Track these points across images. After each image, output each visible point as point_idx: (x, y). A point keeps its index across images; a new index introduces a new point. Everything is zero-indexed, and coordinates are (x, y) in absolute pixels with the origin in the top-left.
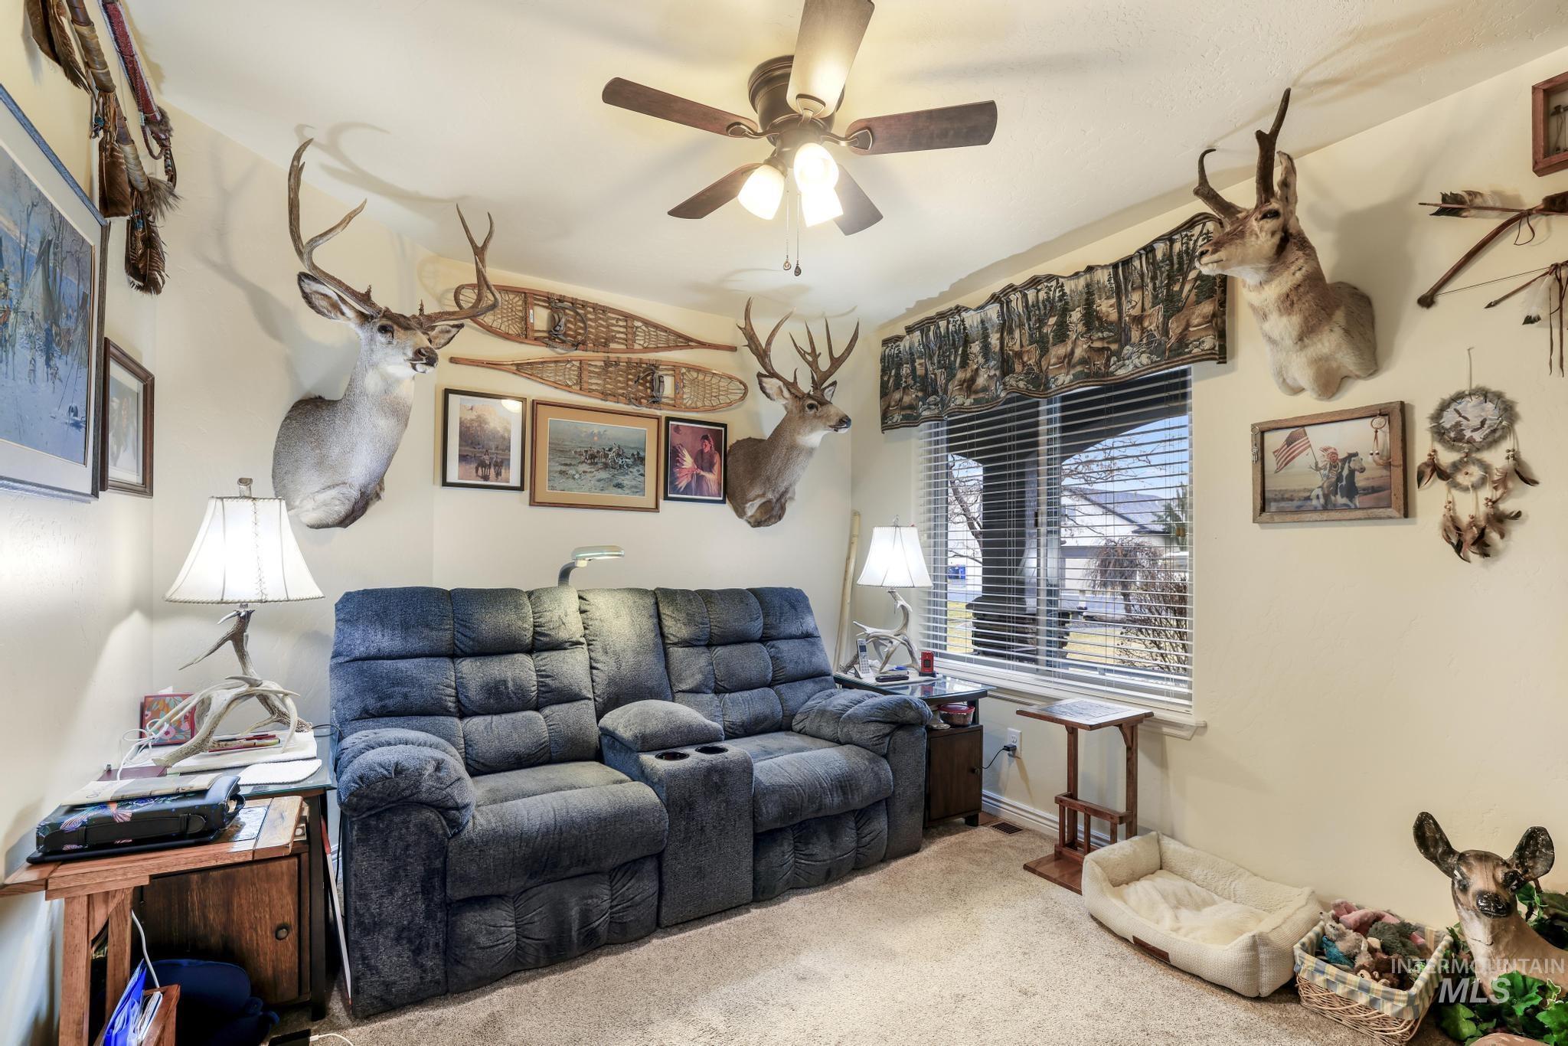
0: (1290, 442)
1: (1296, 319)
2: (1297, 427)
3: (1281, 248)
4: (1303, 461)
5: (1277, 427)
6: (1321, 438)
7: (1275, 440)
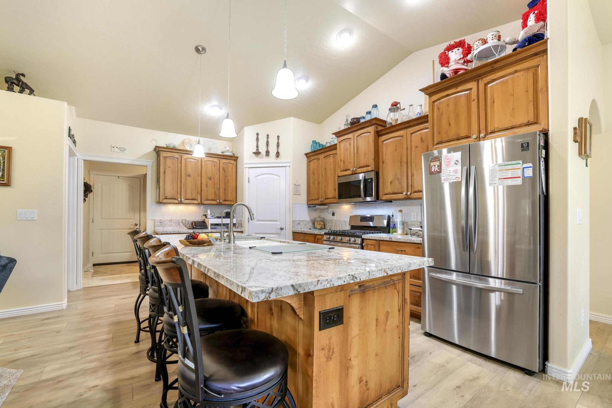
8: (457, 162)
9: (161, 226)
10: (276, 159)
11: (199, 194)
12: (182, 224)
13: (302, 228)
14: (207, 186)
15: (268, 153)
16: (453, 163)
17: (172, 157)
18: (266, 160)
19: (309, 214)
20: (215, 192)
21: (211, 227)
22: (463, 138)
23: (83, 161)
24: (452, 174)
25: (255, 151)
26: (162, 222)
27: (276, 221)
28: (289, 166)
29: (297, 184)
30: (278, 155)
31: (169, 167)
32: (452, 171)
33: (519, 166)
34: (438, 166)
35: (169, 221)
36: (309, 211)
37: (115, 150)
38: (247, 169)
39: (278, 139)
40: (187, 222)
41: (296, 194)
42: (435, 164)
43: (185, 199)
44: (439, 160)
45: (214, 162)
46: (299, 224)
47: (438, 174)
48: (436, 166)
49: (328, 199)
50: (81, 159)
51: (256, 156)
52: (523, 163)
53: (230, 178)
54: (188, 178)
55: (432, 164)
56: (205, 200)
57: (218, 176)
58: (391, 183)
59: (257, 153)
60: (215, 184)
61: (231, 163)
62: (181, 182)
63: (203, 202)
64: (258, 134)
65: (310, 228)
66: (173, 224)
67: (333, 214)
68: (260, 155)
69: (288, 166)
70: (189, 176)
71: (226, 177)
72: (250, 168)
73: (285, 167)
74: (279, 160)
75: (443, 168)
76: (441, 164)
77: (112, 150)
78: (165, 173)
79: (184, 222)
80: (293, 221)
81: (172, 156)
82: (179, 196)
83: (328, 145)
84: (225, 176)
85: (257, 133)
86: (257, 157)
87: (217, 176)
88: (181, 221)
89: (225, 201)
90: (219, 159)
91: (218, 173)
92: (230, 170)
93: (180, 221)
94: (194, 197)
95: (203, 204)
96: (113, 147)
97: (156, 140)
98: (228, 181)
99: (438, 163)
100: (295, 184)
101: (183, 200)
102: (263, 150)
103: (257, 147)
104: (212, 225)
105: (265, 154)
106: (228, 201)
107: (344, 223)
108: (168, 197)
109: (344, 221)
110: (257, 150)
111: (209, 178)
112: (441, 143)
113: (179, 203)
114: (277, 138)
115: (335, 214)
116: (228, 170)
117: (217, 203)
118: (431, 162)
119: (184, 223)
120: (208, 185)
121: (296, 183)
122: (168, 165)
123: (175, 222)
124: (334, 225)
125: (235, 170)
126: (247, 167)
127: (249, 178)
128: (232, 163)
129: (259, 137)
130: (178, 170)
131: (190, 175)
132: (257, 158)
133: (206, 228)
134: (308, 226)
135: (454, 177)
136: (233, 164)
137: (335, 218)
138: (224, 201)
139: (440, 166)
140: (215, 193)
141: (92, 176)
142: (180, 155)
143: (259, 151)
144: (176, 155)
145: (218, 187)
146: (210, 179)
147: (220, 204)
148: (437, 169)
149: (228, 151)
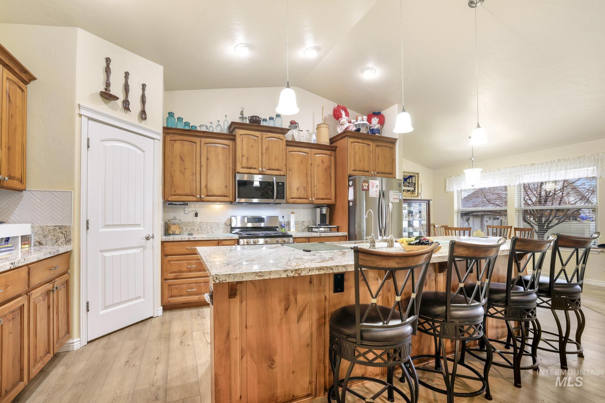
8: (377, 186)
10: (140, 121)
15: (126, 104)
16: (375, 186)
18: (121, 114)
22: (366, 172)
24: (375, 192)
25: (103, 90)
27: (139, 225)
30: (143, 116)
32: (375, 191)
33: (398, 194)
34: (367, 186)
38: (84, 119)
39: (144, 90)
42: (365, 185)
44: (368, 183)
47: (367, 191)
48: (366, 186)
49: (213, 196)
51: (104, 101)
52: (400, 193)
55: (364, 184)
58: (297, 189)
59: (107, 96)
61: (20, 87)
64: (108, 60)
67: (196, 215)
68: (112, 102)
69: (158, 139)
72: (90, 119)
73: (153, 139)
75: (370, 188)
76: (369, 185)
83: (204, 129)
85: (108, 58)
86: (106, 103)
89: (10, 178)
92: (19, 103)
99: (367, 184)
102: (118, 94)
103: (108, 83)
105: (121, 103)
106: (14, 179)
107: (215, 225)
109: (216, 223)
110: (108, 89)
112: (355, 171)
114: (142, 87)
115: (199, 214)
116: (16, 102)
118: (363, 182)
124: (196, 229)
126: (86, 116)
127: (89, 139)
128: (22, 88)
129: (111, 67)
132: (105, 105)
135: (376, 195)
136: (24, 91)
137: (198, 219)
139: (368, 186)
143: (111, 93)
148: (366, 188)
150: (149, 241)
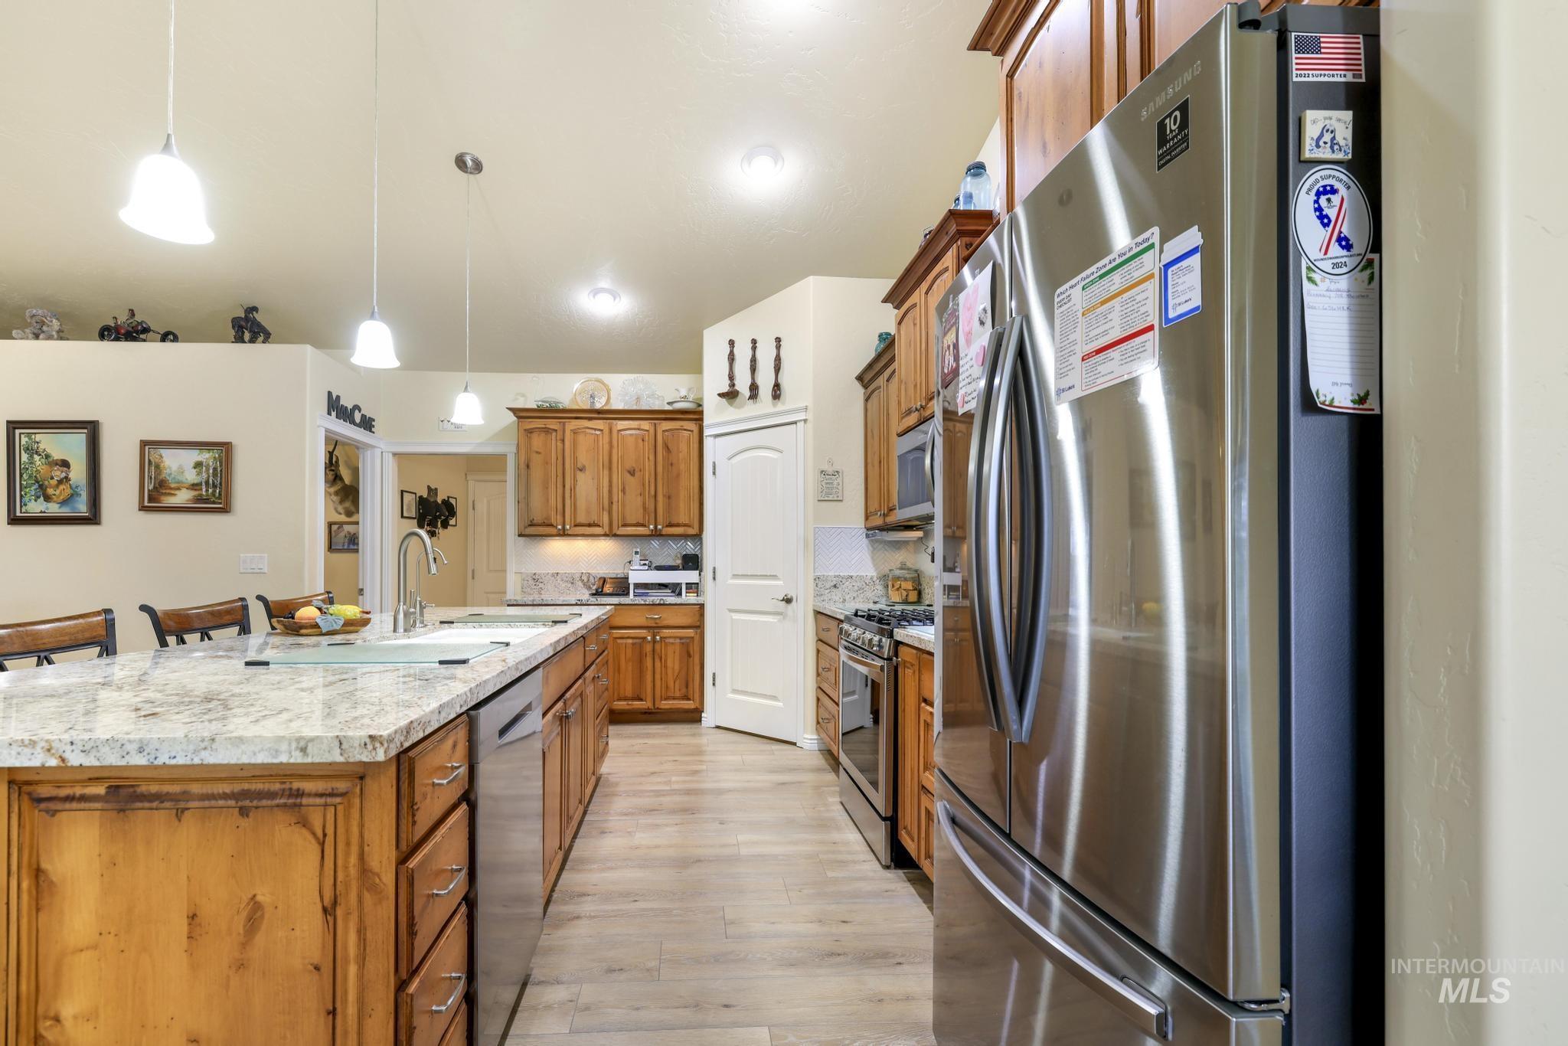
0: (339, 528)
1: (339, 498)
2: (341, 524)
3: (335, 479)
4: (342, 534)
5: (335, 523)
6: (347, 528)
7: (335, 527)
9: (535, 587)
10: (774, 405)
11: (605, 513)
12: (580, 584)
13: (847, 597)
14: (624, 491)
15: (754, 388)
16: (975, 321)
17: (543, 428)
18: (750, 409)
19: (873, 559)
20: (644, 504)
21: (634, 592)
23: (391, 455)
25: (726, 389)
26: (537, 577)
27: (774, 577)
28: (805, 421)
29: (830, 469)
30: (777, 392)
31: (537, 452)
32: (974, 360)
34: (954, 347)
35: (553, 575)
36: (874, 549)
37: (445, 427)
38: (711, 440)
39: (778, 347)
40: (591, 578)
41: (826, 499)
43: (573, 525)
44: (956, 322)
45: (642, 430)
46: (835, 586)
47: (955, 382)
50: (388, 452)
53: (682, 467)
54: (580, 475)
56: (620, 525)
57: (652, 463)
59: (731, 395)
60: (644, 485)
61: (685, 430)
62: (564, 486)
63: (615, 531)
64: (731, 343)
65: (877, 599)
66: (561, 583)
67: (933, 558)
68: (738, 400)
69: (801, 420)
70: (581, 470)
71: (672, 464)
72: (715, 436)
73: (795, 423)
74: (780, 406)
75: (960, 352)
76: (957, 335)
77: (441, 429)
78: (528, 466)
79: (585, 578)
80: (817, 579)
81: (543, 426)
82: (560, 518)
84: (670, 462)
85: (730, 340)
86: (731, 404)
87: (649, 466)
88: (578, 575)
89: (670, 525)
90: (656, 422)
91: (652, 457)
92: (683, 447)
93: (577, 577)
94: (594, 518)
95: (615, 535)
96: (442, 421)
97: (523, 395)
98: (678, 475)
99: (953, 335)
100: (822, 472)
101: (568, 527)
102: (743, 385)
103: (731, 378)
104: (637, 586)
105: (747, 394)
106: (678, 525)
108: (535, 522)
110: (732, 385)
111: (629, 472)
113: (559, 535)
114: (775, 344)
116: (678, 448)
117: (648, 533)
119: (586, 580)
120: (627, 488)
121: (826, 467)
122: (535, 448)
123: (565, 578)
124: (935, 593)
125: (696, 446)
126: (711, 436)
127: (714, 463)
128: (689, 428)
129: (735, 350)
130: (557, 459)
131: (584, 467)
132: (729, 408)
133: (623, 595)
134: (869, 594)
136: (692, 431)
138: (667, 526)
140: (645, 508)
141: (471, 483)
142: (560, 422)
143: (736, 388)
144: (553, 424)
145: (653, 493)
146: (632, 473)
147: (657, 534)
148: (952, 360)
149: (685, 398)
150: (790, 606)
